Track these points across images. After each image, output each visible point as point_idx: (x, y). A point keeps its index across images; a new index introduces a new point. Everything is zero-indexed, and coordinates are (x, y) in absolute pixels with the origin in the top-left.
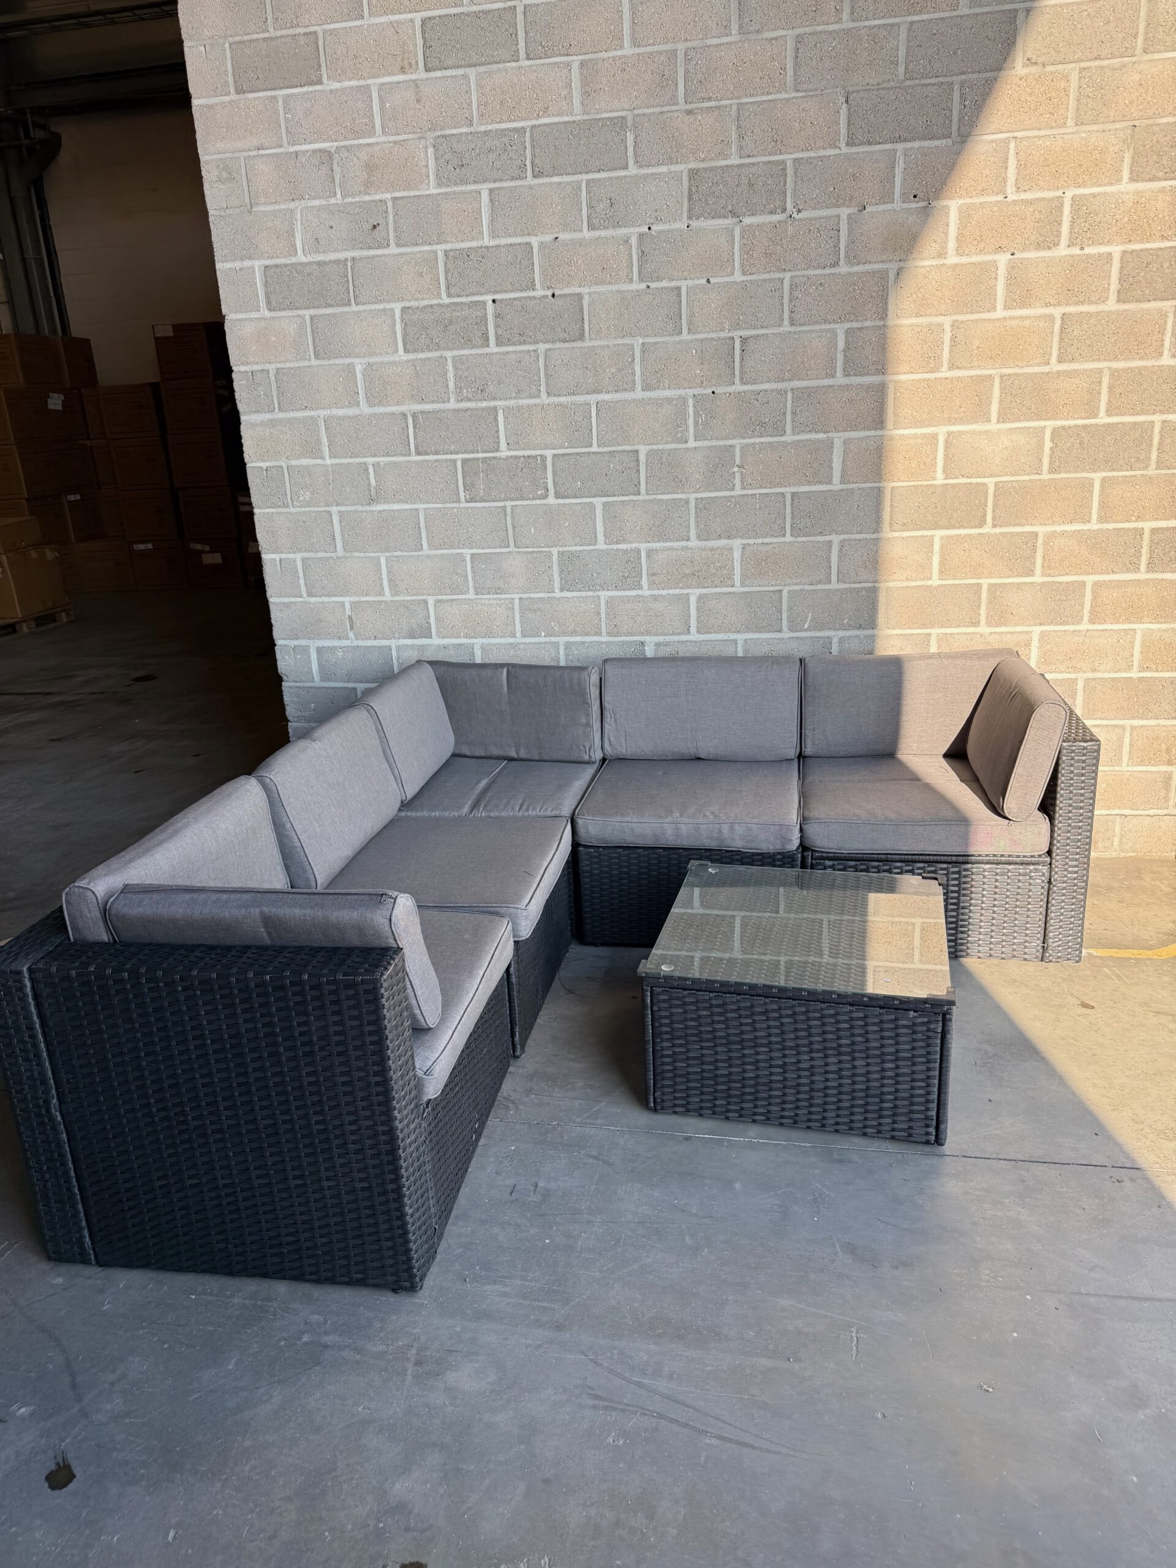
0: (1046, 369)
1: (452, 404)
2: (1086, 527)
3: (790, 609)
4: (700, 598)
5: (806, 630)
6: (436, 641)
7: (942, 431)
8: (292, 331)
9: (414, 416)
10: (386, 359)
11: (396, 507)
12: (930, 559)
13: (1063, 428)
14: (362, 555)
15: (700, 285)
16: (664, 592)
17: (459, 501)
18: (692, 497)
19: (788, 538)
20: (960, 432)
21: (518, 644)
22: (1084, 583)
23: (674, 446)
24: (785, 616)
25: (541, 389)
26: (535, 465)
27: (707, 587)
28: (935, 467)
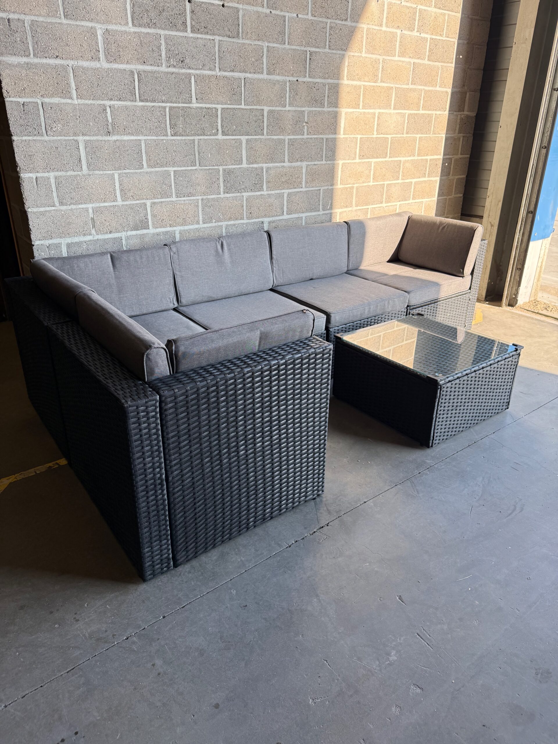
0: (408, 87)
1: (164, 69)
2: (414, 158)
4: (289, 195)
5: (328, 210)
6: (152, 230)
9: (138, 73)
10: (120, 28)
11: (126, 138)
12: (370, 173)
13: (411, 114)
14: (101, 172)
15: (294, 17)
16: (273, 192)
17: (167, 135)
19: (324, 162)
20: (382, 113)
21: (201, 228)
22: (412, 183)
23: (280, 108)
24: (321, 203)
25: (216, 65)
26: (211, 114)
27: (291, 189)
28: (374, 129)
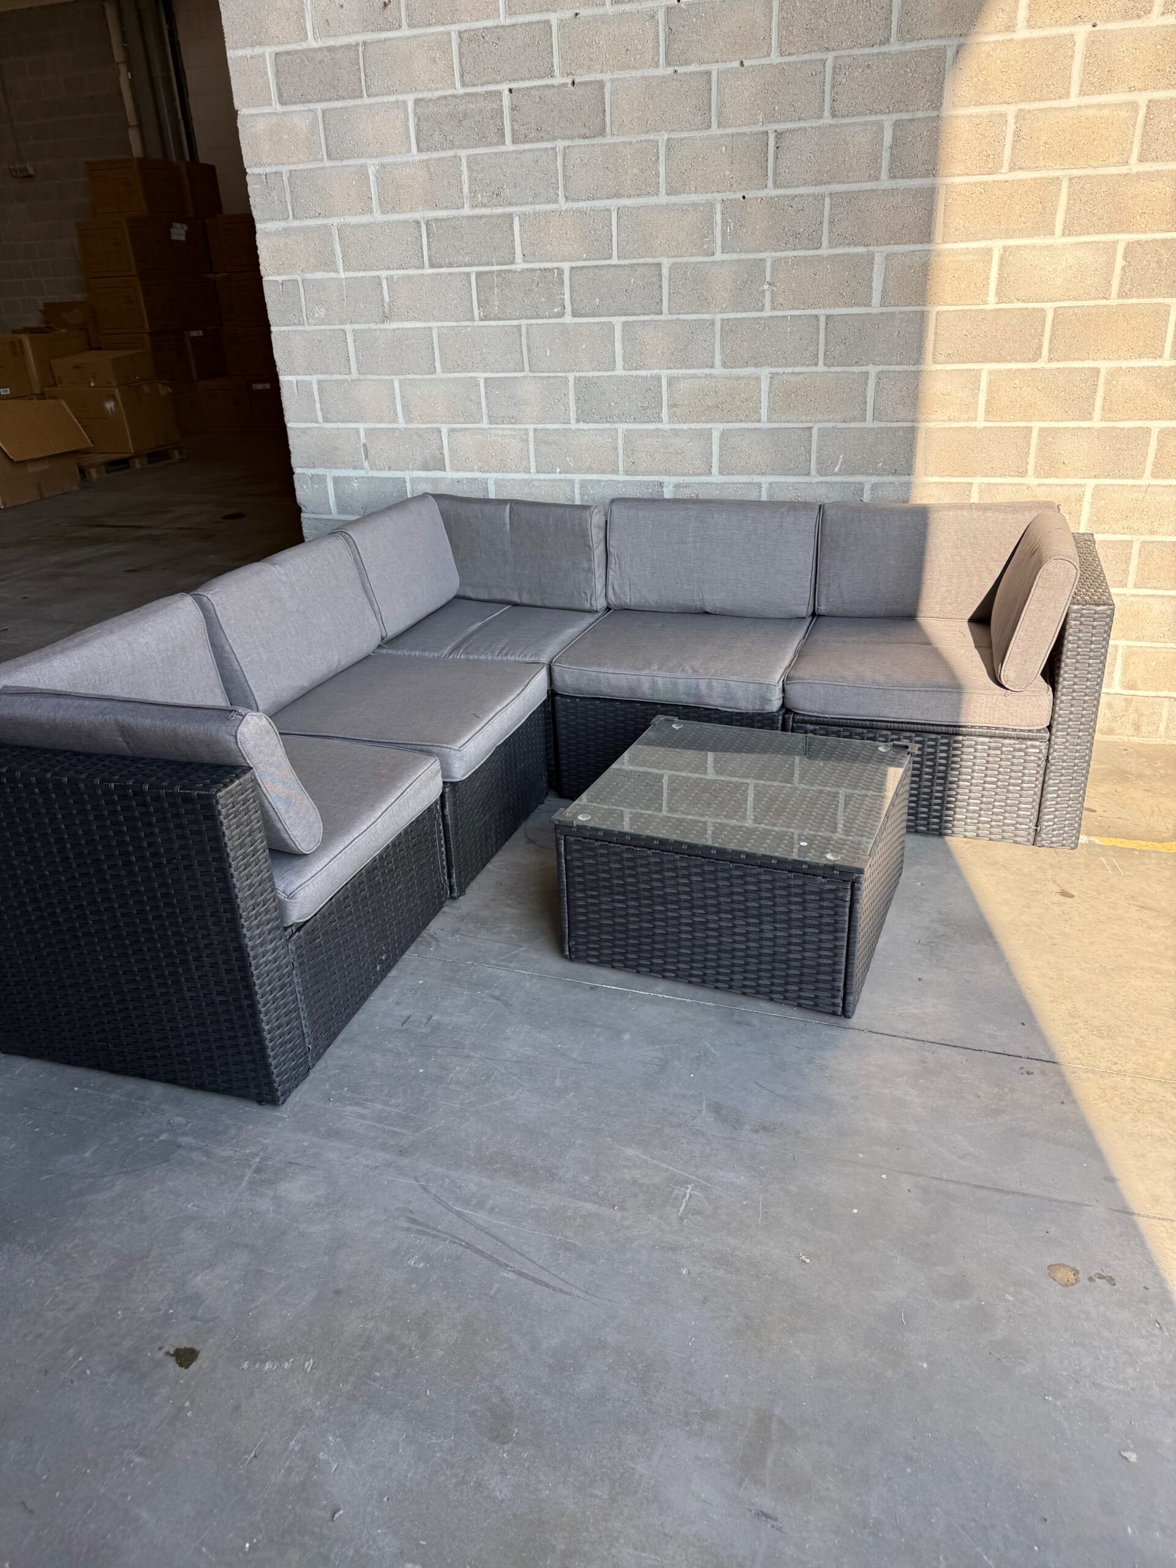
0: (1123, 170)
1: (467, 211)
2: (1156, 363)
3: (820, 449)
4: (724, 434)
5: (836, 474)
6: (450, 474)
7: (997, 246)
8: (304, 128)
9: (427, 223)
10: (399, 159)
11: (408, 325)
12: (975, 396)
13: (1139, 242)
14: (376, 377)
15: (732, 69)
16: (685, 426)
17: (472, 319)
18: (718, 317)
19: (821, 368)
20: (1018, 247)
21: (533, 480)
22: (1148, 431)
23: (699, 259)
24: (814, 457)
25: (559, 192)
26: (550, 279)
27: (731, 422)
28: (988, 288)
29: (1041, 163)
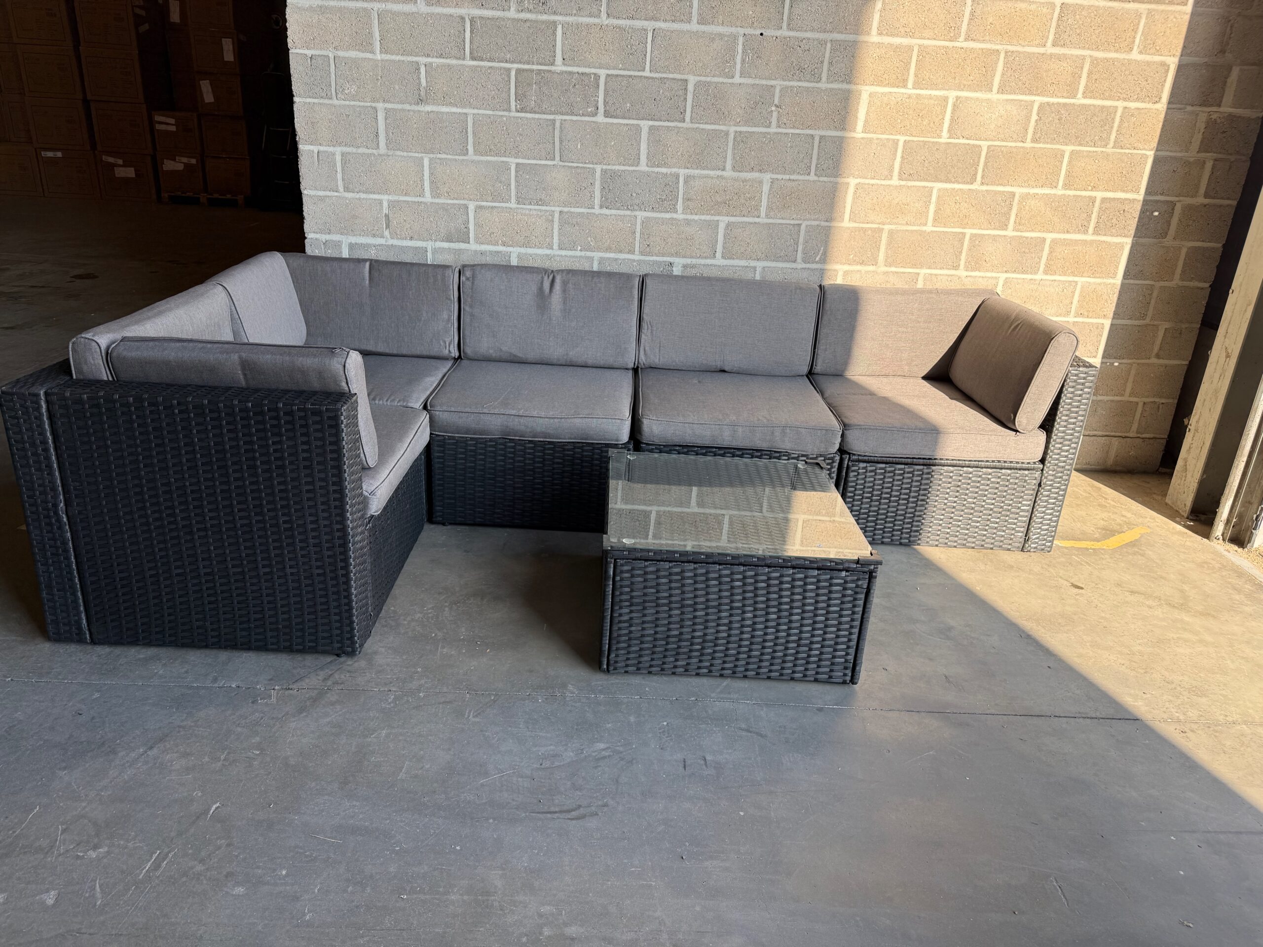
0: (1041, 50)
1: (512, 14)
2: (1053, 191)
3: (806, 242)
4: (728, 225)
5: (817, 263)
6: (473, 246)
7: (952, 95)
9: (472, 21)
11: (444, 109)
12: (927, 207)
13: (1048, 103)
14: (405, 154)
16: (696, 217)
18: (732, 129)
19: (812, 177)
20: (967, 98)
21: (554, 256)
22: (1044, 240)
23: (721, 80)
24: (800, 248)
25: (602, 10)
26: (589, 83)
27: (735, 216)
28: (942, 127)
29: (987, 38)
